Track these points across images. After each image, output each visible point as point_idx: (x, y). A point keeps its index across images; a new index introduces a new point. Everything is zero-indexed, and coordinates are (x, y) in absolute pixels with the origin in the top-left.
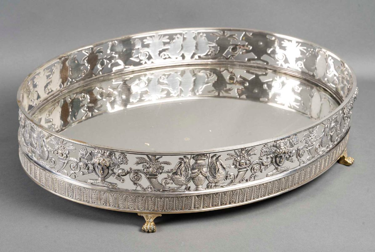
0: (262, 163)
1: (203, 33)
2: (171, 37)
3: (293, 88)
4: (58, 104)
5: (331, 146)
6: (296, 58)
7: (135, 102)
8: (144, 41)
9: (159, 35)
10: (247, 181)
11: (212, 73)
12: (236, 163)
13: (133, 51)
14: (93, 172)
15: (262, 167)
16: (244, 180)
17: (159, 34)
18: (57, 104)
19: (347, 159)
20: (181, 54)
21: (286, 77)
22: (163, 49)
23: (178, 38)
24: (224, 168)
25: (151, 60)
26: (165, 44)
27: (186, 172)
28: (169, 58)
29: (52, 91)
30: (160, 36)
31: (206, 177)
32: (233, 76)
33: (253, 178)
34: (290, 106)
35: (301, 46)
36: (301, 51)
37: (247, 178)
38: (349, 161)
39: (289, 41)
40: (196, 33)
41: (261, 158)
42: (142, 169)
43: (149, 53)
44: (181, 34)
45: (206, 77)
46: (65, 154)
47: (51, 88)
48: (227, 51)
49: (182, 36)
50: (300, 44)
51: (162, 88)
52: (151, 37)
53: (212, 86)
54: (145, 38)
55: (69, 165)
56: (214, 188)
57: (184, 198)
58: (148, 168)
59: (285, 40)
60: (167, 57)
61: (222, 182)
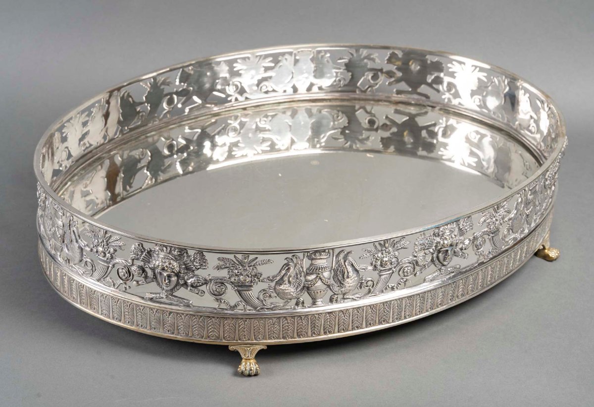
0: (417, 262)
1: (326, 52)
2: (276, 59)
3: (467, 136)
4: (102, 167)
5: (526, 231)
6: (472, 90)
7: (220, 160)
8: (235, 65)
9: (257, 56)
10: (393, 289)
11: (340, 113)
12: (376, 262)
13: (217, 81)
14: (153, 281)
15: (417, 268)
16: (388, 288)
17: (258, 54)
18: (100, 167)
19: (549, 250)
20: (292, 85)
21: (457, 119)
22: (263, 78)
23: (286, 59)
24: (357, 271)
25: (245, 95)
26: (267, 69)
27: (297, 278)
28: (274, 91)
29: (91, 145)
30: (259, 57)
31: (329, 286)
32: (374, 118)
33: (403, 284)
34: (462, 163)
35: (479, 71)
36: (479, 79)
37: (393, 285)
38: (553, 254)
39: (460, 63)
40: (314, 52)
41: (416, 255)
42: (228, 276)
43: (241, 83)
44: (290, 53)
45: (331, 119)
46: (109, 253)
47: (88, 142)
48: (363, 80)
49: (293, 56)
50: (478, 69)
51: (263, 138)
52: (244, 59)
53: (339, 133)
54: (235, 61)
55: (115, 269)
56: (342, 301)
57: (296, 319)
58: (236, 275)
59: (454, 62)
60: (270, 89)
61: (355, 292)
